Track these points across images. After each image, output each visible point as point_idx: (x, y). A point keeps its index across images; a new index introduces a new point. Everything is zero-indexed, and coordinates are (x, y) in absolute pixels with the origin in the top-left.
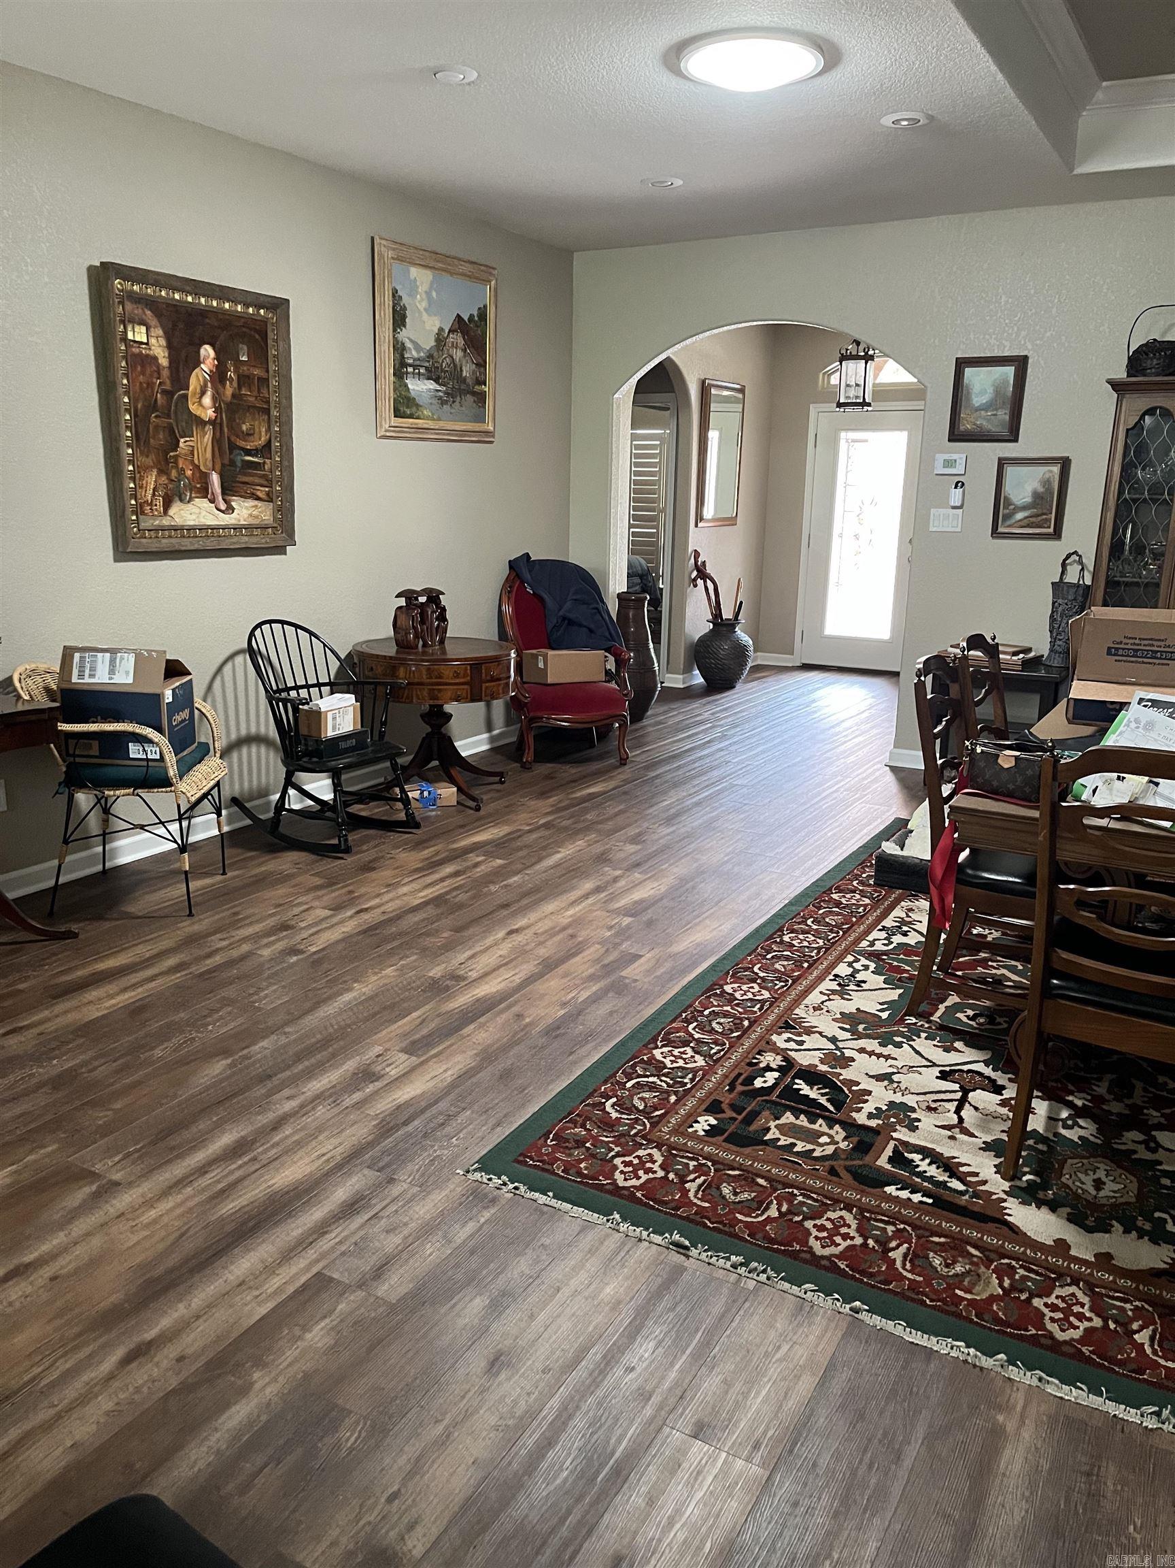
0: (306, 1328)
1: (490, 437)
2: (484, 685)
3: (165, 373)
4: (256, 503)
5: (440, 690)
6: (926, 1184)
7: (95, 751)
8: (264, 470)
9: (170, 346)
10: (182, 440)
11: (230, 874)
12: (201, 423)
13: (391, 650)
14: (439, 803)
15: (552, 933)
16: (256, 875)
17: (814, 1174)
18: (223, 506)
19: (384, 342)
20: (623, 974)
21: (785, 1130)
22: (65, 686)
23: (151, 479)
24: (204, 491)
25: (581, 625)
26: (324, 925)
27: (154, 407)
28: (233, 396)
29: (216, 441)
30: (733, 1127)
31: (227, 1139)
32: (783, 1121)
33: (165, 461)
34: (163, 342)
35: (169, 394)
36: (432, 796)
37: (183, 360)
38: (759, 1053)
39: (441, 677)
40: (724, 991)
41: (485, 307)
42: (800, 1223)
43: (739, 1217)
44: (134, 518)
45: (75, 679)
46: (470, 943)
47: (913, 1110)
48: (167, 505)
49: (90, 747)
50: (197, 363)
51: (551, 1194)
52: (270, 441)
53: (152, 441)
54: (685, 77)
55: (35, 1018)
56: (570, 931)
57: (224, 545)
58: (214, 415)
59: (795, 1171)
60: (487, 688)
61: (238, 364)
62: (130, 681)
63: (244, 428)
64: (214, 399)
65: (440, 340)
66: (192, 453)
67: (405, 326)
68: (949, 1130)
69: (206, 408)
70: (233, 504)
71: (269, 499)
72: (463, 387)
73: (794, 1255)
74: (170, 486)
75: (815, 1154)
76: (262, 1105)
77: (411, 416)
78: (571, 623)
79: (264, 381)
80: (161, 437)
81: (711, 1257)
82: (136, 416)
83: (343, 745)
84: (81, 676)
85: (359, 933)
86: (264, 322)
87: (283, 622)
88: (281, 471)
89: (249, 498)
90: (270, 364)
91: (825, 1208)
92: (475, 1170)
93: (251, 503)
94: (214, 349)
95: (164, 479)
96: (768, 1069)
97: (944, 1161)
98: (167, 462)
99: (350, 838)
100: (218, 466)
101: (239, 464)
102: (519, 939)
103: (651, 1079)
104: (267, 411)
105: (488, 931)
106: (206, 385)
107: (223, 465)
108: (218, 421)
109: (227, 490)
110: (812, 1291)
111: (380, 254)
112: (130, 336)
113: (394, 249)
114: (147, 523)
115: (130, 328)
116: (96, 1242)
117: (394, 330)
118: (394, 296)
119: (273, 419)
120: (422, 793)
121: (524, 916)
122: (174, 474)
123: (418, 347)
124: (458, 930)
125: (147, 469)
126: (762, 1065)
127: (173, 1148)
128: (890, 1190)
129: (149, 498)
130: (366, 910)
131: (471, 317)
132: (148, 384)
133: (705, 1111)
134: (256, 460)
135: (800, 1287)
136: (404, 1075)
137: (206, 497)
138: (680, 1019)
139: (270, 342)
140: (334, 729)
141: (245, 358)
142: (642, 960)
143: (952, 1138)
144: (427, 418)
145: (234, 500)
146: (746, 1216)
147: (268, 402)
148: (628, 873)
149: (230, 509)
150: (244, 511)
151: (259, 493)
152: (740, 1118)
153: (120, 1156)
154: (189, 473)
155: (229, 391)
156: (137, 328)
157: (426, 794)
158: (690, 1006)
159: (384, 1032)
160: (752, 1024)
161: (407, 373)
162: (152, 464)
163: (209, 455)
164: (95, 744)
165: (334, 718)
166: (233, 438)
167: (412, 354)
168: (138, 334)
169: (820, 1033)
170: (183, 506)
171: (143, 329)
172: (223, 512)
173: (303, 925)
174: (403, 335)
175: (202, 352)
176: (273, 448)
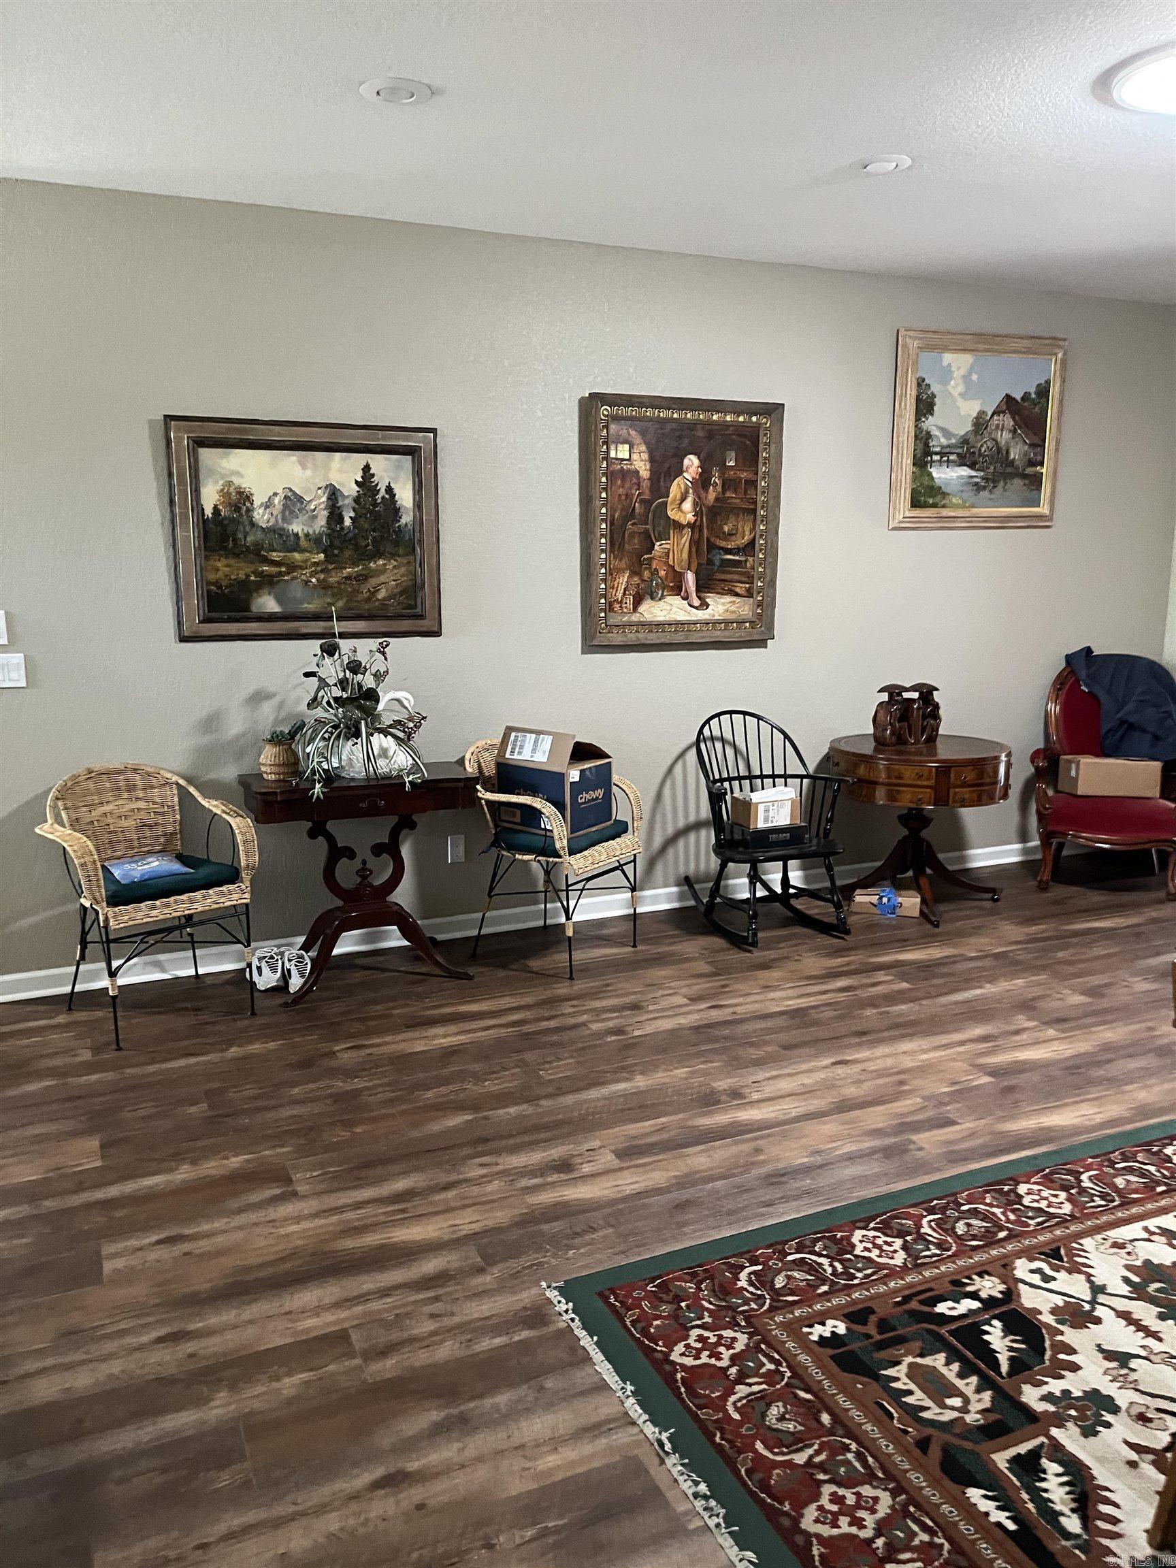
0: (289, 1374)
1: (1048, 521)
2: (952, 791)
3: (646, 485)
4: (734, 599)
5: (899, 792)
6: (1030, 1506)
7: (518, 819)
8: (746, 567)
9: (652, 460)
10: (658, 543)
11: (640, 948)
12: (679, 526)
13: (868, 748)
14: (898, 911)
15: (880, 1073)
16: (659, 953)
17: (896, 1437)
18: (697, 602)
19: (903, 433)
20: (914, 1138)
21: (915, 1373)
22: (501, 760)
23: (623, 580)
24: (678, 589)
25: (1145, 731)
26: (666, 1014)
27: (632, 514)
28: (717, 499)
29: (695, 543)
30: (860, 1344)
31: (401, 1185)
32: (927, 1361)
33: (638, 564)
34: (645, 456)
35: (646, 503)
36: (890, 903)
37: (666, 469)
38: (980, 1275)
39: (900, 777)
40: (1014, 1191)
41: (1048, 382)
42: (821, 1483)
43: (759, 1446)
44: (603, 615)
45: (507, 756)
46: (784, 1063)
47: (1115, 1410)
48: (638, 601)
49: (514, 815)
50: (680, 472)
51: (595, 1338)
52: (754, 540)
53: (626, 546)
54: (1124, 109)
55: (378, 1041)
56: (902, 1077)
57: (693, 639)
58: (694, 518)
59: (877, 1422)
60: (956, 793)
61: (723, 467)
62: (545, 760)
63: (726, 529)
64: (695, 504)
65: (980, 424)
66: (667, 554)
67: (932, 415)
68: (1138, 1452)
69: (686, 512)
70: (708, 600)
71: (749, 594)
72: (1009, 470)
73: (772, 1515)
74: (642, 586)
75: (925, 1415)
76: (454, 1165)
77: (934, 506)
78: (1131, 727)
79: (752, 483)
80: (636, 542)
81: (683, 1474)
82: (612, 524)
83: (773, 837)
84: (512, 752)
85: (690, 1028)
86: (758, 426)
87: (745, 713)
88: (764, 568)
89: (727, 594)
90: (760, 465)
91: (870, 1478)
92: (555, 1288)
93: (728, 599)
94: (699, 458)
95: (636, 579)
96: (974, 1296)
97: (1088, 1488)
98: (641, 564)
99: (760, 935)
100: (694, 567)
101: (717, 563)
102: (841, 1071)
103: (821, 1260)
104: (754, 511)
105: (816, 1056)
106: (687, 492)
107: (699, 565)
108: (698, 523)
109: (702, 588)
110: (750, 1562)
111: (905, 346)
112: (613, 454)
113: (921, 339)
114: (615, 619)
115: (612, 447)
116: (239, 1235)
117: (917, 419)
118: (919, 385)
119: (759, 519)
120: (881, 898)
121: (871, 1048)
122: (646, 574)
123: (946, 433)
124: (787, 1047)
125: (620, 571)
126: (969, 1289)
127: (361, 1179)
128: (975, 1495)
129: (619, 596)
130: (721, 1006)
131: (1026, 396)
132: (627, 495)
133: (844, 1315)
134: (737, 558)
135: (741, 1550)
136: (592, 1175)
137: (679, 594)
138: (925, 1206)
139: (761, 446)
140: (766, 820)
141: (732, 463)
142: (957, 1128)
143: (1133, 1464)
144: (957, 506)
145: (709, 597)
146: (767, 1447)
147: (755, 503)
148: (1044, 1027)
149: (704, 605)
150: (719, 606)
151: (738, 590)
152: (878, 1337)
153: (320, 1172)
154: (662, 573)
155: (712, 495)
156: (620, 447)
157: (885, 900)
158: (954, 1194)
159: (617, 1129)
160: (1012, 1236)
161: (932, 461)
162: (624, 566)
163: (685, 555)
164: (518, 812)
165: (767, 811)
166: (712, 539)
167: (939, 441)
168: (622, 452)
169: (1089, 1276)
170: (653, 603)
171: (627, 447)
172: (696, 608)
173: (651, 1008)
174: (930, 423)
175: (686, 462)
176: (757, 546)
